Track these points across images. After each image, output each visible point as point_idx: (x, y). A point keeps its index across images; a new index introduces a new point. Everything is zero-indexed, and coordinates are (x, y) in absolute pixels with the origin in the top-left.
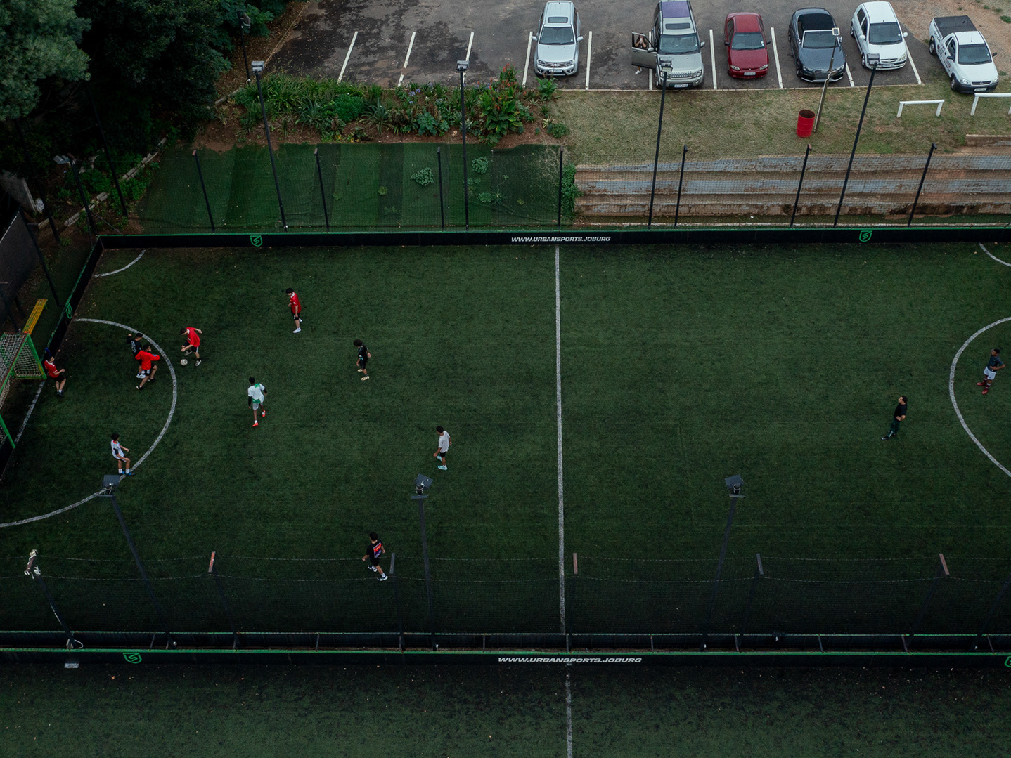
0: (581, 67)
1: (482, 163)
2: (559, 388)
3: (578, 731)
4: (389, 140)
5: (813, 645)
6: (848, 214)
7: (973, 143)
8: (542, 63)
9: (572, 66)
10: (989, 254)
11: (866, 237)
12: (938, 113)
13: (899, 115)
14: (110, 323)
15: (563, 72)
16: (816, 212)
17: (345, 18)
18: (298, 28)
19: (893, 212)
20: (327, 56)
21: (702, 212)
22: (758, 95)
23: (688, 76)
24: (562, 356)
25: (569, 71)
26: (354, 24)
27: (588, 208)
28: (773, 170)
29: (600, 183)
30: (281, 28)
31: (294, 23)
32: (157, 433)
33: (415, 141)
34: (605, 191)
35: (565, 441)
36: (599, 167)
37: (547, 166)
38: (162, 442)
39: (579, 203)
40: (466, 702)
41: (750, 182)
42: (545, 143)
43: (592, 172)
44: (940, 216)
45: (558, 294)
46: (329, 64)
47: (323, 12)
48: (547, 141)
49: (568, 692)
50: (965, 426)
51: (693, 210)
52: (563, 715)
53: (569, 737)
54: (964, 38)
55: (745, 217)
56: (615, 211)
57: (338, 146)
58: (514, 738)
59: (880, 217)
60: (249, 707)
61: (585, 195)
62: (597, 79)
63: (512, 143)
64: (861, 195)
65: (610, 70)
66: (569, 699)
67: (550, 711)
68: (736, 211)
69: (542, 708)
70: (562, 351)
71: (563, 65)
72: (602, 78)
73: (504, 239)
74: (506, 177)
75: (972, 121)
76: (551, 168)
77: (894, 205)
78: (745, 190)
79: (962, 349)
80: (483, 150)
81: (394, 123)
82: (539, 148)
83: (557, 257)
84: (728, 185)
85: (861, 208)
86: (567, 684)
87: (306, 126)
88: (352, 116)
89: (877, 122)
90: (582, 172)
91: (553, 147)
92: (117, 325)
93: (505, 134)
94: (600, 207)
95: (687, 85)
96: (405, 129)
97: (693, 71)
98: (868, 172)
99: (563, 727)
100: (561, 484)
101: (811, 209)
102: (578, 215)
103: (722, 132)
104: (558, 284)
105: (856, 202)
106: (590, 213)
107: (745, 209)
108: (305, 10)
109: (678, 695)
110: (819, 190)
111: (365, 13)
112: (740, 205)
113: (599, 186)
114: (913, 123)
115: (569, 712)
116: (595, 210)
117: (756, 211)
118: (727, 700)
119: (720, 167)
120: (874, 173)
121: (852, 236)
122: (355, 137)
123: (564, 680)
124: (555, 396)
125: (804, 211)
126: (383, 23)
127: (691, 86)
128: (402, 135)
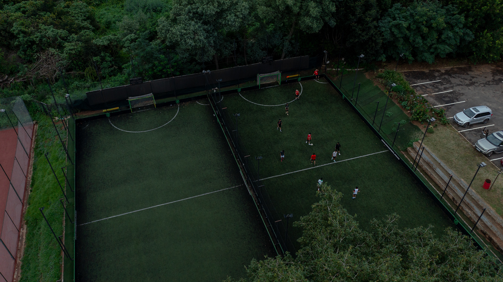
1: (403, 122)
3: (230, 190)
8: (456, 116)
9: (462, 123)
14: (301, 85)
17: (445, 76)
20: (422, 79)
26: (444, 79)
28: (463, 186)
30: (428, 67)
31: (432, 69)
33: (399, 106)
36: (423, 145)
37: (415, 135)
39: (409, 149)
41: (452, 183)
44: (494, 247)
46: (419, 81)
47: (444, 72)
48: (424, 130)
52: (232, 186)
53: (227, 189)
57: (385, 94)
58: (224, 180)
61: (412, 148)
62: (466, 133)
63: (415, 124)
65: (476, 134)
66: (237, 186)
69: (233, 182)
71: (459, 120)
73: (380, 138)
74: (404, 129)
77: (482, 229)
82: (419, 130)
83: (383, 151)
90: (418, 142)
93: (415, 120)
97: (485, 148)
99: (229, 187)
102: (406, 151)
103: (466, 167)
110: (468, 204)
111: (452, 79)
112: (442, 186)
116: (410, 153)
120: (490, 215)
123: (241, 184)
125: (457, 204)
126: (450, 83)
127: (481, 152)
128: (399, 103)
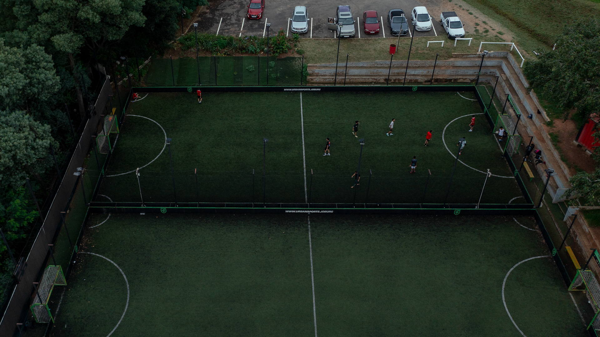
0: (309, 30)
1: (272, 63)
2: (303, 136)
3: (312, 231)
4: (238, 55)
5: (391, 206)
6: (409, 82)
7: (455, 56)
8: (294, 28)
9: (305, 30)
10: (460, 95)
11: (415, 89)
12: (442, 46)
13: (428, 46)
14: (139, 116)
15: (302, 32)
16: (397, 81)
17: (217, 13)
18: (199, 16)
19: (426, 82)
20: (211, 27)
21: (354, 81)
22: (376, 40)
23: (349, 33)
24: (304, 127)
25: (304, 31)
26: (221, 15)
27: (312, 79)
28: (381, 66)
29: (317, 71)
30: (193, 16)
31: (197, 15)
32: (162, 149)
33: (247, 55)
34: (318, 73)
35: (306, 152)
36: (316, 65)
37: (297, 64)
38: (163, 152)
39: (309, 78)
40: (275, 224)
41: (372, 70)
42: (296, 56)
43: (314, 66)
44: (444, 83)
45: (302, 108)
46: (212, 29)
47: (208, 11)
48: (297, 56)
49: (309, 221)
50: (447, 148)
51: (351, 81)
52: (307, 227)
53: (310, 233)
54: (452, 19)
55: (371, 83)
56: (322, 80)
57: (219, 57)
58: (292, 233)
59: (421, 83)
60: (203, 225)
61: (311, 75)
62: (315, 35)
63: (284, 56)
64: (414, 75)
65: (320, 31)
66: (309, 223)
67: (303, 226)
68: (367, 81)
69: (300, 225)
70: (303, 125)
71: (302, 29)
72: (316, 34)
73: (281, 90)
74: (281, 68)
75: (455, 49)
76: (298, 65)
77: (426, 79)
78: (371, 73)
79: (448, 125)
80: (273, 59)
81: (239, 49)
82: (294, 58)
83: (301, 96)
84: (364, 72)
85: (414, 80)
86: (308, 219)
87: (207, 50)
88: (224, 47)
89: (420, 49)
90: (310, 66)
91: (299, 58)
92: (142, 117)
93: (281, 53)
94: (317, 79)
95: (349, 36)
96: (244, 51)
97: (351, 31)
98: (415, 67)
99: (308, 230)
100: (304, 164)
101: (395, 80)
102: (308, 82)
103: (362, 52)
104: (301, 104)
105: (412, 78)
106: (312, 81)
107: (371, 80)
108: (201, 10)
109: (345, 222)
110: (398, 73)
111: (224, 11)
112: (369, 79)
113: (316, 72)
114: (433, 49)
115: (309, 226)
116: (315, 80)
117: (375, 81)
118: (361, 223)
119: (361, 65)
120: (419, 67)
121: (410, 89)
122: (225, 54)
123: (307, 218)
124: (302, 139)
125: (392, 81)
126: (232, 15)
127: (350, 37)
128: (242, 53)
